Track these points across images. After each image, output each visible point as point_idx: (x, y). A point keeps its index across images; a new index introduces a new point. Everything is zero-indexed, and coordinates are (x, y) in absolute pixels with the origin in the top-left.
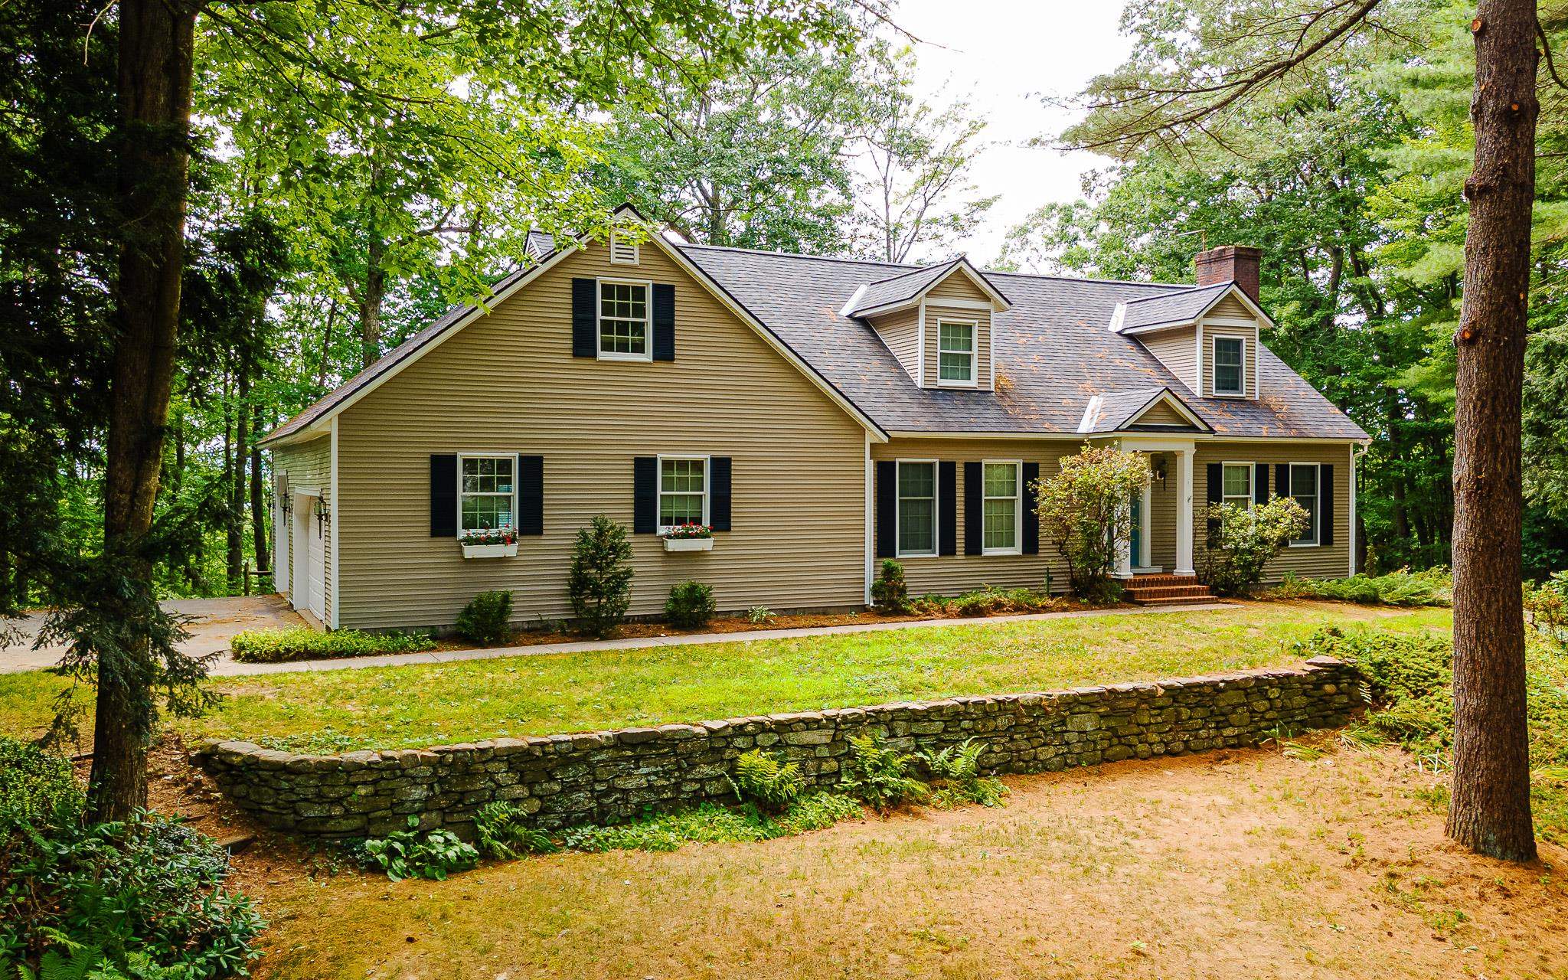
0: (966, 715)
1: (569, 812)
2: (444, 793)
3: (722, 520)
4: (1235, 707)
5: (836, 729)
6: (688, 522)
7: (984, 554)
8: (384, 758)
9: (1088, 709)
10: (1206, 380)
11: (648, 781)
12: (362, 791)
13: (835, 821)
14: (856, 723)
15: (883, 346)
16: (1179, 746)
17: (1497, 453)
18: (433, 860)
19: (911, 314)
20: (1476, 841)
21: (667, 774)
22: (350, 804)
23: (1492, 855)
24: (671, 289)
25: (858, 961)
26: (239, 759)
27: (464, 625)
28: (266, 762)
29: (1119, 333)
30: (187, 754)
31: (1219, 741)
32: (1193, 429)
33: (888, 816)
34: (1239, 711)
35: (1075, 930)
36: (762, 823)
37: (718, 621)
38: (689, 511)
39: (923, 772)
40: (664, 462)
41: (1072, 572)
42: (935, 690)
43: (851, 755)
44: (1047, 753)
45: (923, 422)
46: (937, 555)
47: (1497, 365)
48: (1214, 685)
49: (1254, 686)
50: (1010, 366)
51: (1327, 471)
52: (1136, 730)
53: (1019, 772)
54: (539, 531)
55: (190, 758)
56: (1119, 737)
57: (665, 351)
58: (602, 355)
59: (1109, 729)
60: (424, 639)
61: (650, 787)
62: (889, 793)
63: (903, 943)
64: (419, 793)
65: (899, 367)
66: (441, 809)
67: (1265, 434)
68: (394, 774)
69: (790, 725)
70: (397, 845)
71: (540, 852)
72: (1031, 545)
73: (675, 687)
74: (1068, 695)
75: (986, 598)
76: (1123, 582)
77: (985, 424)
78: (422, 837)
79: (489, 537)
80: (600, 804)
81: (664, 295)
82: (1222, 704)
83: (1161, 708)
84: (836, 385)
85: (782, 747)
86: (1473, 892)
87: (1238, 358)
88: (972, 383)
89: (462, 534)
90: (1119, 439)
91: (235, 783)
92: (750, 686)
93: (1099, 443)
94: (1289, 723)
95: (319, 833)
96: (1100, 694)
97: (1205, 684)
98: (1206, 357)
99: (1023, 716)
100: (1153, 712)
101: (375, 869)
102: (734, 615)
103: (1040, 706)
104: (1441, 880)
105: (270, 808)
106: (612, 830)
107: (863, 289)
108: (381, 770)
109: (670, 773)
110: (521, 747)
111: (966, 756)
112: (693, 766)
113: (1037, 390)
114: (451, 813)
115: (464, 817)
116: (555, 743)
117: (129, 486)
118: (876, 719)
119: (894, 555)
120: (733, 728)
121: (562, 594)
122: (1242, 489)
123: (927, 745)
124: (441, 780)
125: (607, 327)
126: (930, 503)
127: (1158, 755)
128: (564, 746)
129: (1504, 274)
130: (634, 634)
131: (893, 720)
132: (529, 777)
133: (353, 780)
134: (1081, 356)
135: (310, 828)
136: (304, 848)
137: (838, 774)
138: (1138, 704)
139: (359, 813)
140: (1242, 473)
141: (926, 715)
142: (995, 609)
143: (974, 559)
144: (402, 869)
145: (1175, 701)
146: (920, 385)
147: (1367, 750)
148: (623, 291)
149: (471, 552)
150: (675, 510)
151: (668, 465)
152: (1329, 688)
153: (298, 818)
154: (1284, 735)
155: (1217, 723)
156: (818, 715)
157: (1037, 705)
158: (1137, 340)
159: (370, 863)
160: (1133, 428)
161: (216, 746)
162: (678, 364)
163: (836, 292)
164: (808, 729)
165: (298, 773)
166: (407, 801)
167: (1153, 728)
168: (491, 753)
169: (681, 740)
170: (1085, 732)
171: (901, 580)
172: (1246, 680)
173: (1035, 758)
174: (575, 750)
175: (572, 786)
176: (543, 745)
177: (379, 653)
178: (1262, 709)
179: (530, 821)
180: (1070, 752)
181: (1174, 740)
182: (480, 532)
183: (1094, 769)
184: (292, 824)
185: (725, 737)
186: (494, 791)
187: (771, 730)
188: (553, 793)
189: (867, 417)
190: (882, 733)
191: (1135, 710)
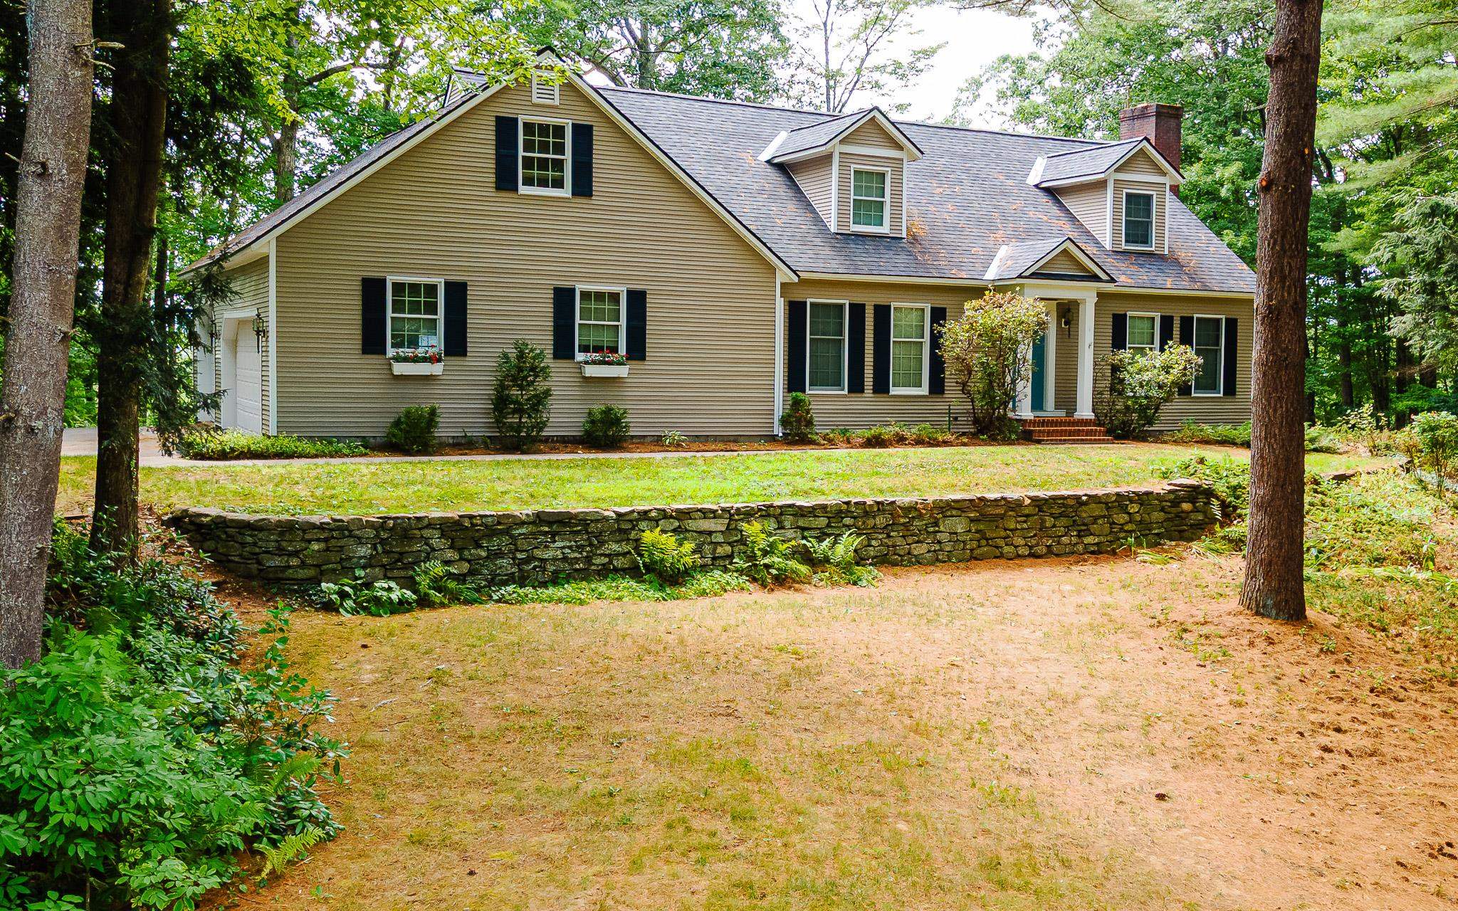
0: (848, 513)
1: (494, 576)
2: (385, 552)
3: (637, 350)
4: (1096, 519)
5: (731, 520)
6: (605, 351)
7: (892, 393)
8: (334, 520)
9: (959, 513)
10: (1115, 233)
11: (563, 553)
12: (315, 546)
13: (726, 591)
14: (748, 514)
15: (798, 191)
16: (1041, 550)
17: (1284, 282)
18: (377, 600)
19: (825, 160)
20: (1257, 606)
21: (580, 548)
22: (306, 556)
23: (1269, 617)
24: (589, 129)
25: (727, 662)
26: (208, 519)
27: (394, 435)
28: (232, 521)
29: (1036, 186)
30: (159, 518)
31: (1080, 548)
32: (1095, 278)
33: (773, 590)
34: (1100, 521)
35: (907, 651)
36: (661, 589)
37: (633, 443)
38: (606, 339)
39: (806, 557)
40: (582, 293)
41: (974, 413)
42: (824, 494)
43: (743, 541)
44: (919, 550)
45: (834, 265)
46: (846, 392)
47: (1285, 209)
48: (1078, 498)
49: (1115, 501)
50: (923, 215)
51: (1232, 324)
52: (1003, 534)
53: (895, 564)
54: (463, 353)
55: (163, 521)
56: (987, 540)
57: (583, 187)
58: (523, 190)
59: (978, 531)
60: (356, 447)
61: (565, 559)
62: (774, 572)
63: (766, 654)
64: (364, 551)
65: (814, 211)
66: (383, 566)
67: (1169, 286)
68: (343, 534)
69: (689, 513)
70: (347, 589)
71: (468, 602)
72: (937, 386)
73: (587, 484)
74: (941, 500)
75: (888, 432)
76: (1023, 422)
77: (892, 269)
78: (368, 585)
79: (416, 356)
80: (520, 570)
81: (583, 134)
82: (1084, 515)
83: (1027, 516)
84: (749, 227)
85: (681, 532)
86: (1245, 641)
87: (1148, 213)
88: (885, 229)
89: (391, 352)
90: (1022, 286)
91: (205, 540)
92: (658, 486)
93: (1000, 289)
94: (1147, 535)
95: (278, 580)
96: (971, 501)
97: (1069, 497)
98: (1116, 211)
99: (899, 516)
100: (1019, 519)
101: (329, 607)
102: (649, 439)
103: (915, 509)
104: (1223, 634)
105: (237, 559)
106: (531, 590)
107: (783, 135)
108: (332, 530)
109: (582, 547)
110: (452, 518)
111: (846, 546)
112: (602, 543)
113: (948, 238)
114: (392, 569)
115: (403, 573)
116: (482, 516)
117: (123, 277)
118: (766, 512)
119: (804, 391)
120: (638, 513)
121: (486, 413)
122: (1146, 338)
123: (810, 537)
124: (383, 542)
125: (528, 163)
126: (840, 342)
127: (1024, 557)
128: (490, 519)
129: (1292, 131)
130: (553, 450)
131: (781, 514)
132: (459, 543)
133: (307, 537)
134: (996, 207)
135: (271, 576)
136: (268, 591)
137: (731, 557)
138: (1006, 512)
139: (314, 565)
140: (1147, 324)
141: (813, 511)
142: (898, 442)
143: (881, 397)
144: (351, 608)
145: (1039, 511)
146: (833, 229)
147: (1213, 558)
148: (544, 129)
149: (399, 369)
150: (592, 339)
151: (586, 295)
152: (1186, 506)
153: (261, 567)
154: (1140, 545)
155: (1079, 531)
156: (714, 507)
157: (911, 508)
158: (1053, 193)
159: (324, 603)
160: (1034, 275)
161: (186, 511)
162: (596, 200)
163: (757, 137)
164: (705, 518)
165: (261, 529)
166: (354, 557)
167: (1018, 533)
168: (426, 522)
169: (592, 521)
170: (956, 533)
171: (808, 412)
172: (1107, 495)
173: (909, 553)
174: (499, 523)
175: (496, 554)
176: (471, 517)
177: (316, 456)
178: (1122, 521)
179: (461, 578)
180: (941, 550)
181: (1037, 545)
182: (408, 352)
183: (962, 565)
184: (255, 572)
185: (631, 521)
186: (428, 554)
187: (671, 517)
188: (480, 558)
189: (779, 258)
190: (771, 525)
191: (1002, 517)
